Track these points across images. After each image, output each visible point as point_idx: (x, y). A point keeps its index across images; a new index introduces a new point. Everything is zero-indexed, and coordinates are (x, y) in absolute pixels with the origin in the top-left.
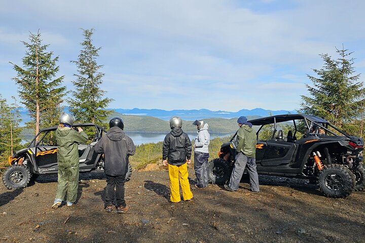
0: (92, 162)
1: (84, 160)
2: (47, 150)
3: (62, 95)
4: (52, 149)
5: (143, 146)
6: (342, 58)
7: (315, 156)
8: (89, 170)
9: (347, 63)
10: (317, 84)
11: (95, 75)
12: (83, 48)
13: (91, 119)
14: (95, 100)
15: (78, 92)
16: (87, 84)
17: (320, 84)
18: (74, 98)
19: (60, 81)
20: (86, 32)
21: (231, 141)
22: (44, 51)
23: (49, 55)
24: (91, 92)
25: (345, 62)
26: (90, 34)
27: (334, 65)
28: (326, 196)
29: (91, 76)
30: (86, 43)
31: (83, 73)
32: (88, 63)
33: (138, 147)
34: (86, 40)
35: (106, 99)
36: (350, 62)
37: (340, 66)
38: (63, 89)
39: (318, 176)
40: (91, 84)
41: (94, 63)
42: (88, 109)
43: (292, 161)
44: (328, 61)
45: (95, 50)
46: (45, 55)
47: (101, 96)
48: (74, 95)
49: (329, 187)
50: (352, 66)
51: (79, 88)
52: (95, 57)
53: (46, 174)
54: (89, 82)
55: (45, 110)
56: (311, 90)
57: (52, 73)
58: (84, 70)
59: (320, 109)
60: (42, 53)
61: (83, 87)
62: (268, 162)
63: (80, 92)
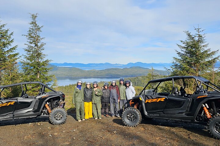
0: (38, 110)
1: (31, 110)
2: (3, 103)
3: (16, 59)
4: (6, 102)
5: (70, 85)
6: (198, 33)
7: (204, 107)
8: (36, 116)
9: (201, 36)
10: (183, 50)
11: (39, 44)
12: (31, 26)
13: (37, 74)
14: (39, 61)
15: (28, 56)
16: (34, 50)
17: (184, 50)
18: (25, 60)
19: (15, 49)
20: (33, 15)
21: (140, 95)
22: (3, 28)
23: (7, 31)
24: (37, 56)
25: (200, 36)
26: (36, 17)
27: (193, 38)
28: (215, 138)
29: (36, 45)
30: (33, 23)
31: (31, 43)
32: (34, 36)
33: (67, 86)
34: (33, 21)
35: (47, 60)
36: (203, 36)
37: (197, 39)
38: (17, 54)
39: (209, 123)
40: (37, 50)
41: (38, 36)
42: (35, 67)
43: (187, 111)
44: (189, 35)
45: (39, 27)
46: (4, 31)
47: (44, 58)
48: (25, 58)
49: (217, 131)
50: (204, 38)
51: (28, 53)
52: (39, 32)
53: (3, 120)
54: (35, 49)
55: (4, 69)
56: (179, 53)
57: (8, 44)
58: (32, 41)
59: (185, 66)
60: (1, 30)
61: (31, 52)
62: (169, 111)
63: (29, 55)
